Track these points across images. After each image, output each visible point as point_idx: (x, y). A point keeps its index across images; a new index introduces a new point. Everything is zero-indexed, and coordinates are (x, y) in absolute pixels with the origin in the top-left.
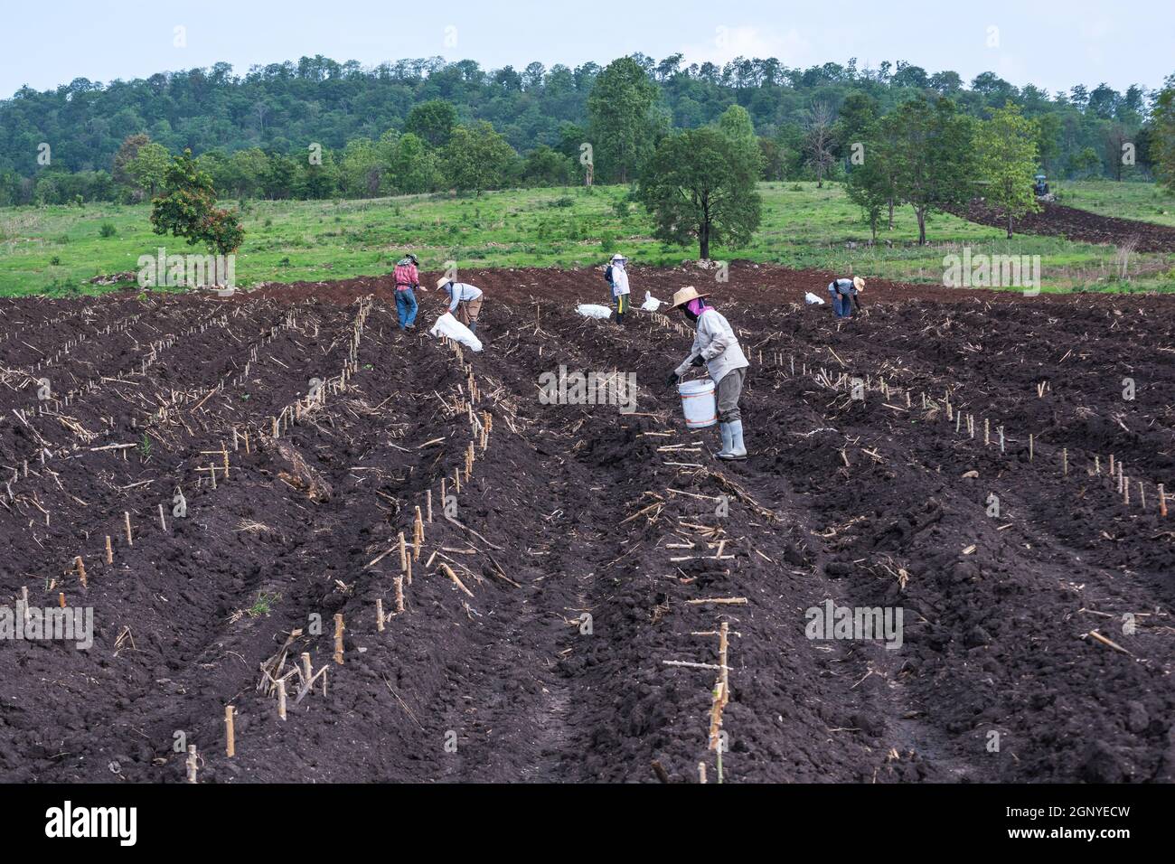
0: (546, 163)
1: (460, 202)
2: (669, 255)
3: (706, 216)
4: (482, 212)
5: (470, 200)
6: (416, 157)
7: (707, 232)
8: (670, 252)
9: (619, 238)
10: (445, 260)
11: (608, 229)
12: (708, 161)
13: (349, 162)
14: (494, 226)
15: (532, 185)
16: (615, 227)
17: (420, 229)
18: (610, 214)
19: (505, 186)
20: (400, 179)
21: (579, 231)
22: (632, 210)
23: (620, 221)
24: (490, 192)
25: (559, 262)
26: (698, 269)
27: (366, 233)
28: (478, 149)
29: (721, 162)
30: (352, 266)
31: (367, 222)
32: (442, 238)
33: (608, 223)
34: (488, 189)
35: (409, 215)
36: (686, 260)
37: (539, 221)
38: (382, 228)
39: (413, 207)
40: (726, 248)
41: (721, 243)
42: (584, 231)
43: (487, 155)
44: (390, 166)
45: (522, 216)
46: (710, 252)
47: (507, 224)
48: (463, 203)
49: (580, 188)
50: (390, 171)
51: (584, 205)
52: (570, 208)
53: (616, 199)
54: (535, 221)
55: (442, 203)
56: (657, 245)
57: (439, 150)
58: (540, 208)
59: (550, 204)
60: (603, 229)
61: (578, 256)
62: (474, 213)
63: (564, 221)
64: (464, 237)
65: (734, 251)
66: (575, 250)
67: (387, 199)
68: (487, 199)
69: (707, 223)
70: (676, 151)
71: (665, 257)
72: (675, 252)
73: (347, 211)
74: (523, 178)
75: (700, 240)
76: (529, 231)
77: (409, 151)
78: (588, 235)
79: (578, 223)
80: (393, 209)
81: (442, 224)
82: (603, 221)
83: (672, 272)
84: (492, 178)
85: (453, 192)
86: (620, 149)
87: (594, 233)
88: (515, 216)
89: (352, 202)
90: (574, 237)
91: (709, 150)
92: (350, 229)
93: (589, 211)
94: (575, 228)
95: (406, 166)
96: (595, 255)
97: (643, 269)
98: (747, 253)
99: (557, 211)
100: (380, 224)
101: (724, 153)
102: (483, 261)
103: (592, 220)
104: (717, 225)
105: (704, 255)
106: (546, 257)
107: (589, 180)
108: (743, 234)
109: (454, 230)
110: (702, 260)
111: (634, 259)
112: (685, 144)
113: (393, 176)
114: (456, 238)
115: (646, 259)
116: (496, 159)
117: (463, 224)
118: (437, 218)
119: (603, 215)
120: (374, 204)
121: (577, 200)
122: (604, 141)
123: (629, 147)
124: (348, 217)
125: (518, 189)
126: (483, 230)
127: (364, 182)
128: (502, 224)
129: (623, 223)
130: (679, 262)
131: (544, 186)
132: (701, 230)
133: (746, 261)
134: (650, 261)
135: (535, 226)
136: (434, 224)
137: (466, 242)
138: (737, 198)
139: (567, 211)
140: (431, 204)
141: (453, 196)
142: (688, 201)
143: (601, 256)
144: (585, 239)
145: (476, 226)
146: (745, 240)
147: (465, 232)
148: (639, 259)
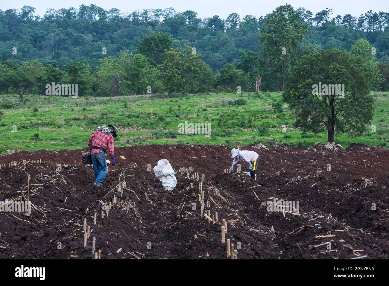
0: (231, 76)
1: (169, 100)
2: (307, 140)
3: (333, 112)
4: (183, 107)
5: (176, 99)
6: (144, 70)
7: (333, 123)
8: (307, 137)
9: (274, 127)
10: (148, 138)
11: (267, 120)
12: (335, 72)
13: (100, 73)
14: (189, 116)
15: (221, 91)
16: (272, 119)
17: (138, 117)
18: (270, 111)
19: (201, 91)
20: (133, 84)
21: (246, 121)
22: (286, 108)
23: (276, 115)
24: (192, 95)
25: (227, 142)
26: (324, 149)
27: (100, 119)
28: (183, 65)
29: (345, 73)
30: (84, 141)
31: (103, 111)
32: (151, 124)
33: (267, 117)
34: (191, 92)
35: (133, 108)
36: (316, 143)
37: (220, 114)
38: (112, 116)
39: (137, 102)
40: (345, 135)
41: (343, 132)
42: (250, 121)
43: (189, 68)
44: (126, 75)
45: (210, 110)
46: (335, 138)
47: (198, 116)
48: (171, 101)
49: (252, 93)
50: (126, 79)
51: (253, 104)
52: (243, 106)
53: (275, 100)
54: (218, 114)
55: (157, 100)
56: (298, 132)
57: (159, 66)
58: (223, 106)
59: (230, 103)
60: (264, 121)
61: (241, 138)
62: (177, 108)
63: (237, 115)
64: (168, 123)
65: (352, 138)
66: (241, 134)
67: (121, 98)
68: (188, 99)
69: (333, 117)
70: (312, 65)
71: (302, 141)
72: (311, 137)
73: (93, 104)
74: (216, 86)
75: (328, 128)
76: (213, 120)
77: (139, 65)
78: (253, 124)
79: (247, 115)
80: (123, 103)
81: (154, 114)
82: (264, 116)
83: (306, 151)
84: (192, 85)
85: (166, 94)
86: (281, 68)
87: (257, 123)
88: (205, 110)
89: (98, 98)
90: (242, 125)
91: (336, 64)
92: (90, 116)
93: (256, 108)
94: (244, 119)
95: (136, 76)
96: (254, 138)
97: (286, 148)
98: (363, 139)
99: (233, 108)
100: (112, 113)
101: (347, 67)
102: (175, 140)
103: (255, 114)
104: (341, 118)
105: (331, 139)
106: (219, 138)
107: (257, 87)
108: (359, 125)
109: (161, 119)
110: (329, 143)
111: (281, 141)
112: (319, 60)
113: (128, 82)
114: (162, 124)
115: (289, 141)
116: (195, 71)
117: (169, 115)
118: (151, 110)
119: (265, 111)
120: (112, 100)
121: (248, 101)
122: (270, 62)
123: (287, 67)
124: (92, 108)
125: (210, 93)
126: (181, 119)
127: (108, 86)
128: (195, 116)
129: (278, 117)
130: (312, 144)
131: (228, 92)
132: (329, 122)
133: (362, 145)
134: (292, 143)
135: (218, 117)
136: (149, 114)
137: (168, 126)
138: (356, 100)
139: (240, 107)
140: (150, 101)
141: (166, 97)
142: (319, 101)
143: (258, 138)
144: (250, 126)
145: (177, 116)
146: (361, 130)
147: (168, 120)
148: (284, 142)
